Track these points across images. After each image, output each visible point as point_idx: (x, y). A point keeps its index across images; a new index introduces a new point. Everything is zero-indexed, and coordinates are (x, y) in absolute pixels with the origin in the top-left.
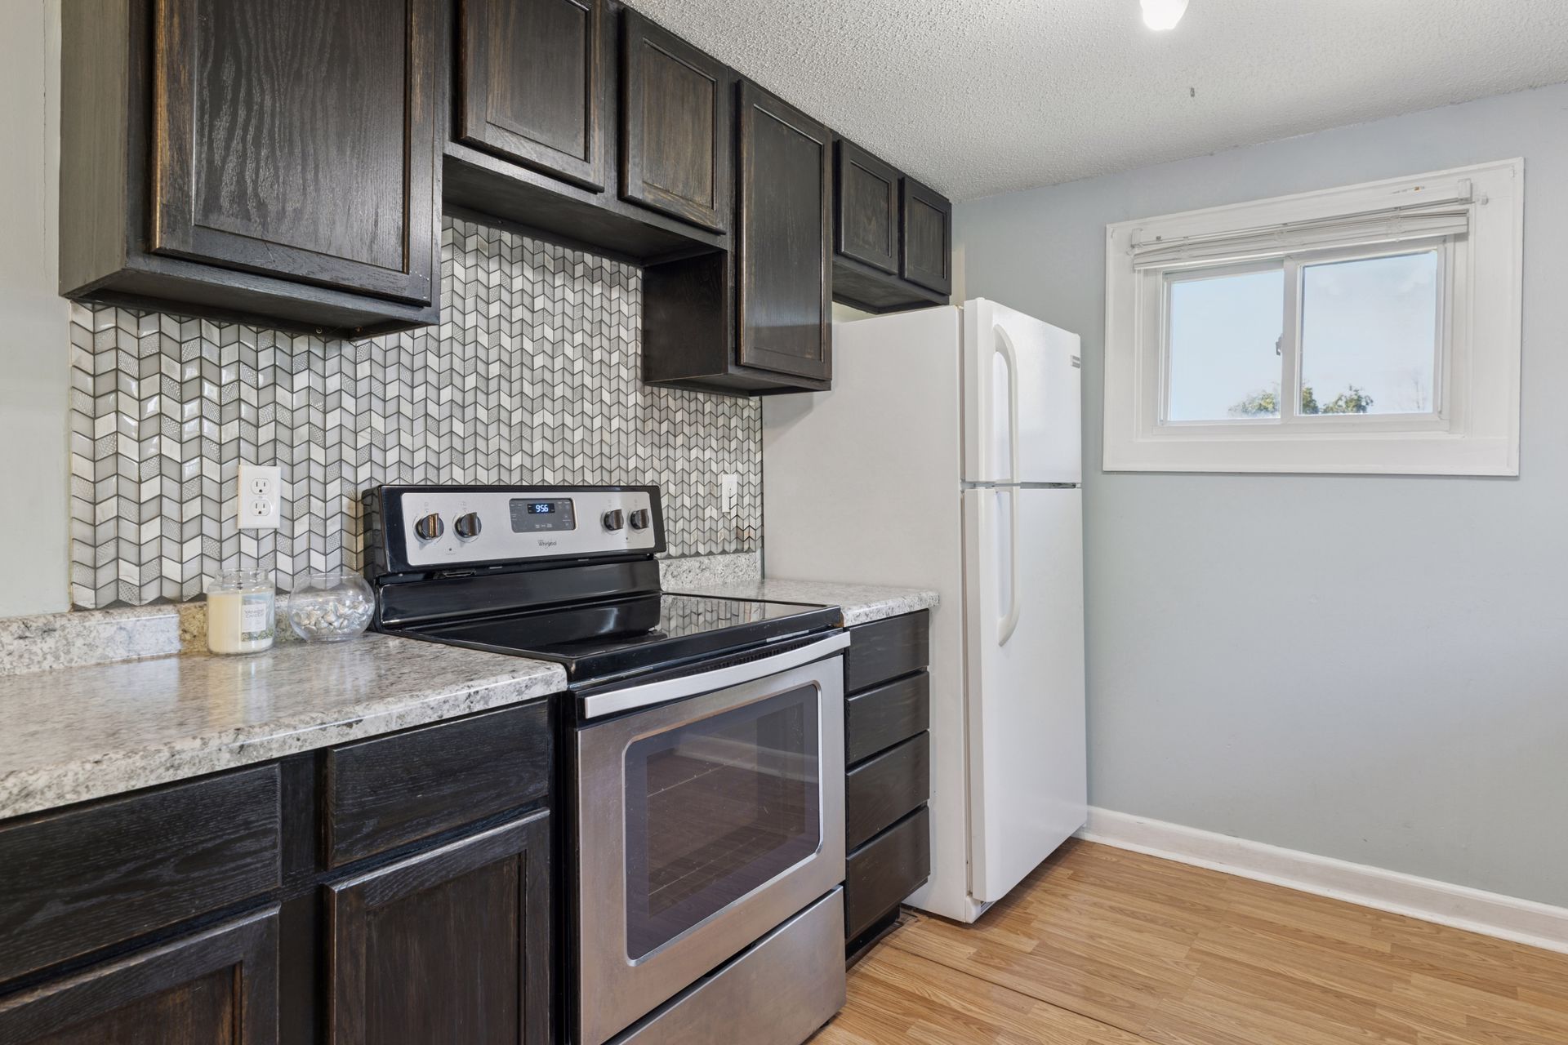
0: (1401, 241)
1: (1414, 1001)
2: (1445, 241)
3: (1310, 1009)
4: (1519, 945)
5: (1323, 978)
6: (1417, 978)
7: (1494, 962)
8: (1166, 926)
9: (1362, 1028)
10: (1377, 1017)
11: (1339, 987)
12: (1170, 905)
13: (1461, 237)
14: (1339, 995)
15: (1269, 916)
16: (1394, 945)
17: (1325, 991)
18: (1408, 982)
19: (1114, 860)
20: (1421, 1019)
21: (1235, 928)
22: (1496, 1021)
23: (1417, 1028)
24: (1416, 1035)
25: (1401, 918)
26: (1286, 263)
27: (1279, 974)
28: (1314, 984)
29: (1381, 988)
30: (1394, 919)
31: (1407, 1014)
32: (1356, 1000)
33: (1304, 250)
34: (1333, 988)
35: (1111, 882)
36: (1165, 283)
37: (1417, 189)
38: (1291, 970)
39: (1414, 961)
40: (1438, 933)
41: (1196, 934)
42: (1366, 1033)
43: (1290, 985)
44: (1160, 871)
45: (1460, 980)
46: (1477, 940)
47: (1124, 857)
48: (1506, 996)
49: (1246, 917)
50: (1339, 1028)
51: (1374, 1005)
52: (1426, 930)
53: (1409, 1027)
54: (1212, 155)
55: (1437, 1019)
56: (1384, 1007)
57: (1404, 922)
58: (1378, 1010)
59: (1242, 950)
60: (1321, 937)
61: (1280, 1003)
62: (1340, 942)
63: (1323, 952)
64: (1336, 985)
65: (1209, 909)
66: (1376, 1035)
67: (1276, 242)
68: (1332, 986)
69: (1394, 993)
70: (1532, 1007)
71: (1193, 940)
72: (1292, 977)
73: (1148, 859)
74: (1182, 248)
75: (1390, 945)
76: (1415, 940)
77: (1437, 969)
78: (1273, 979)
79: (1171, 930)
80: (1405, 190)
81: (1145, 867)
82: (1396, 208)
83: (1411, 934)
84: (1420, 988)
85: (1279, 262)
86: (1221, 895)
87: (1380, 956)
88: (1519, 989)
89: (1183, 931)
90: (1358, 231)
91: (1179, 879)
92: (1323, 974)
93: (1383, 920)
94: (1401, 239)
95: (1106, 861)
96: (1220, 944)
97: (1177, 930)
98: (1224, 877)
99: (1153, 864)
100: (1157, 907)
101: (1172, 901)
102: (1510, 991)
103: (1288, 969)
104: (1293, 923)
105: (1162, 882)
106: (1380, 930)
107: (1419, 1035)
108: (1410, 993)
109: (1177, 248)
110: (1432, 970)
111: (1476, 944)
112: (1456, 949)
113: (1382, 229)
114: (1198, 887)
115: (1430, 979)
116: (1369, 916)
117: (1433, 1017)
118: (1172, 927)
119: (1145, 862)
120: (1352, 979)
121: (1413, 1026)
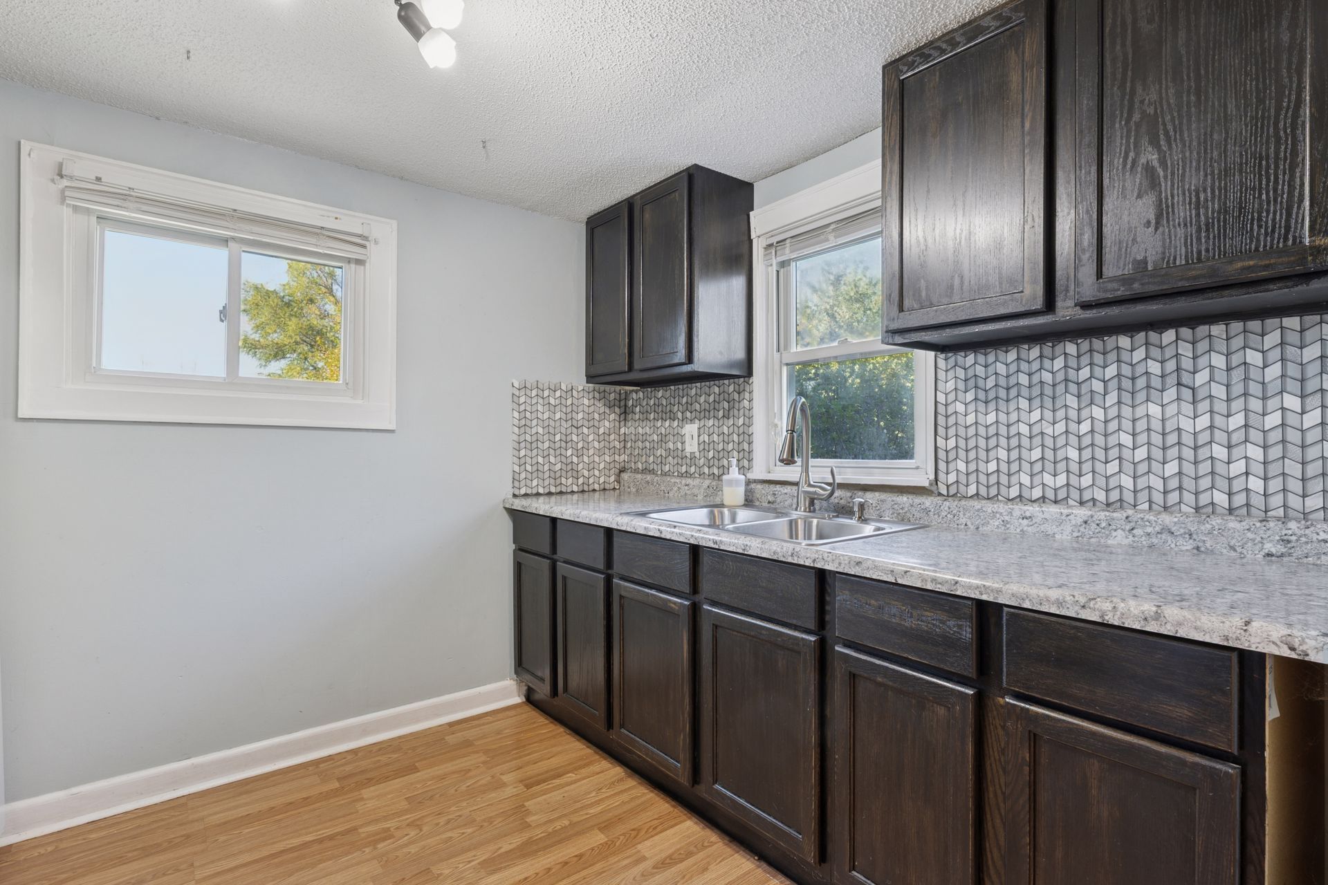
0: (325, 254)
1: (374, 809)
2: (349, 262)
3: (321, 861)
4: (400, 737)
5: (313, 833)
6: (366, 793)
7: (396, 756)
8: (158, 878)
9: (360, 850)
10: (363, 835)
11: (328, 832)
12: (147, 856)
13: (359, 262)
14: (331, 838)
15: (242, 812)
16: (339, 779)
17: (320, 841)
18: (362, 799)
19: (50, 849)
20: (385, 818)
21: (222, 838)
22: (420, 791)
23: (388, 826)
24: (390, 831)
25: (329, 758)
26: (231, 244)
27: (282, 852)
28: (310, 842)
29: (352, 813)
30: (326, 761)
31: (376, 821)
32: (343, 834)
33: (252, 238)
34: (324, 835)
35: (63, 873)
36: (98, 227)
37: (336, 218)
38: (288, 842)
39: (356, 783)
40: (357, 755)
41: (192, 865)
42: (364, 851)
43: (295, 854)
44: (113, 830)
45: (386, 779)
46: (378, 747)
47: (61, 840)
48: (414, 773)
49: (225, 823)
50: (348, 861)
51: (355, 829)
52: (349, 757)
53: (383, 828)
54: (158, 118)
55: (393, 812)
56: (362, 826)
57: (333, 759)
58: (360, 830)
59: (241, 852)
60: (291, 803)
61: (298, 874)
62: (306, 799)
63: (299, 813)
64: (324, 831)
65: (188, 836)
66: (371, 848)
67: (227, 223)
68: (323, 833)
69: (360, 812)
70: (429, 770)
71: (193, 872)
72: (293, 847)
73: (91, 827)
74: (129, 198)
75: (335, 780)
76: (348, 768)
77: (372, 779)
78: (280, 859)
79: (165, 878)
80: (328, 217)
81: (93, 836)
82: (322, 228)
83: (342, 765)
84: (374, 798)
85: (225, 241)
86: (191, 818)
87: (335, 793)
88: (417, 764)
89: (178, 870)
90: (298, 237)
91: (139, 827)
92: (311, 830)
93: (321, 766)
94: (326, 252)
95: (41, 855)
96: (219, 860)
97: (170, 874)
98: (183, 801)
99: (101, 828)
100: (135, 865)
101: (146, 852)
102: (413, 769)
103: (285, 843)
104: (264, 806)
105: (123, 839)
106: (324, 774)
107: (392, 829)
108: (368, 805)
109: (124, 197)
110: (369, 782)
111: (380, 750)
112: (373, 760)
113: (313, 240)
114: (163, 823)
115: (372, 788)
116: (311, 768)
117: (390, 813)
118: (164, 875)
119: (91, 831)
120: (330, 820)
121: (386, 826)
